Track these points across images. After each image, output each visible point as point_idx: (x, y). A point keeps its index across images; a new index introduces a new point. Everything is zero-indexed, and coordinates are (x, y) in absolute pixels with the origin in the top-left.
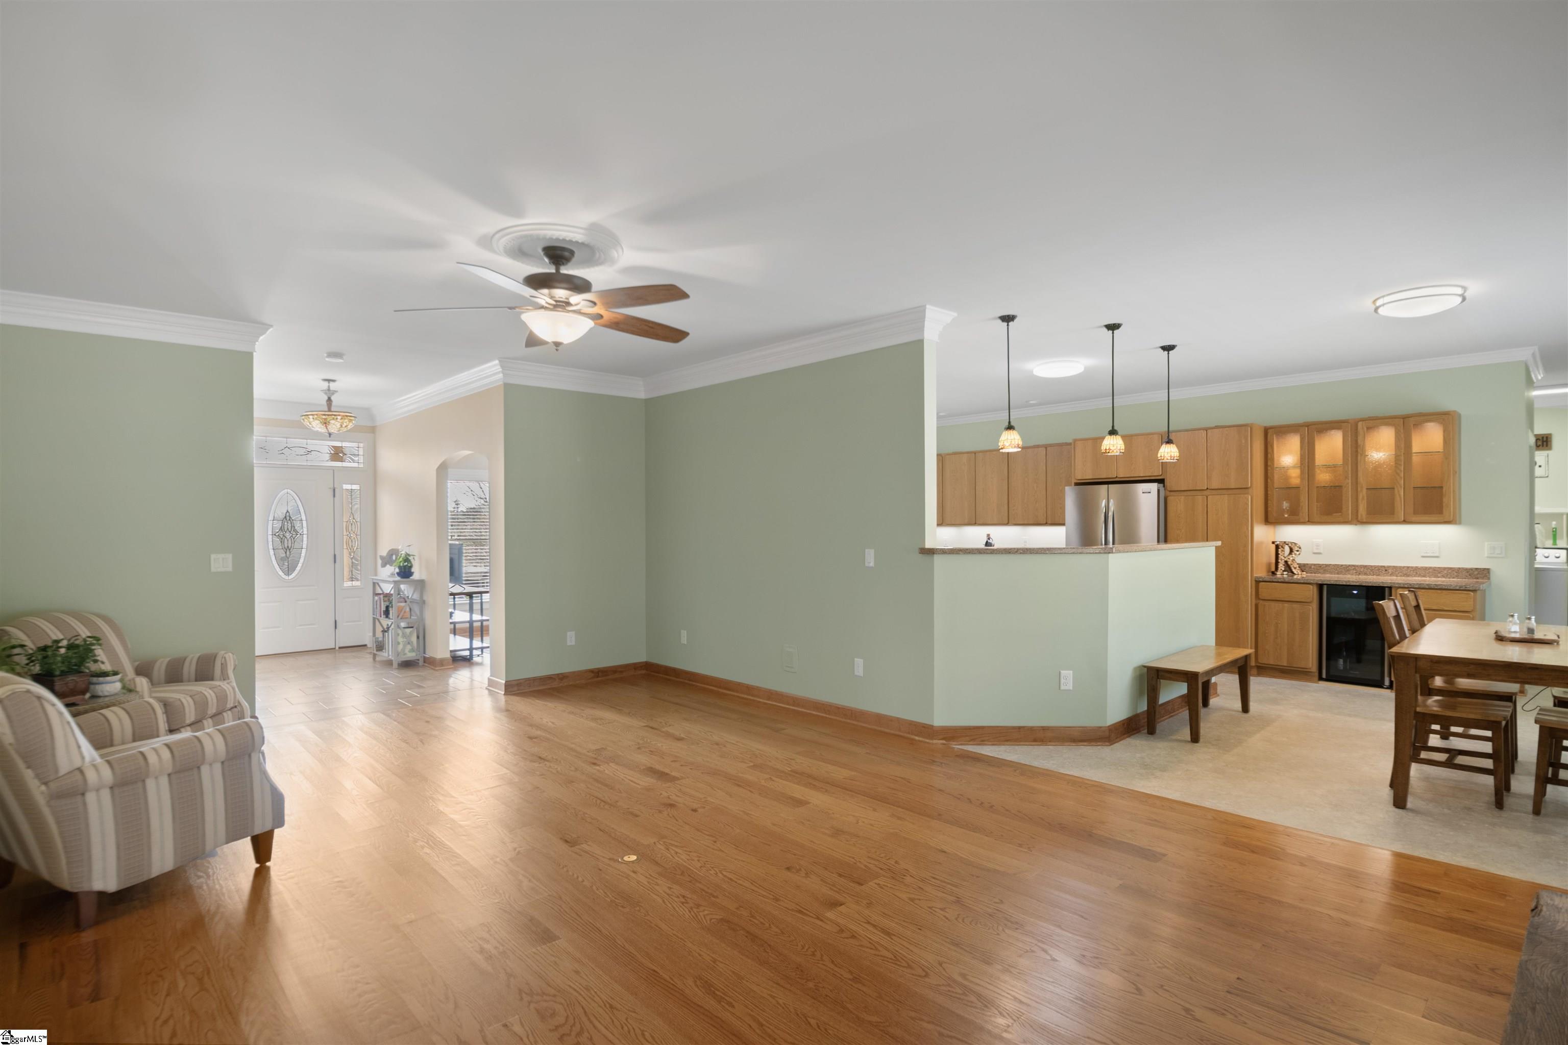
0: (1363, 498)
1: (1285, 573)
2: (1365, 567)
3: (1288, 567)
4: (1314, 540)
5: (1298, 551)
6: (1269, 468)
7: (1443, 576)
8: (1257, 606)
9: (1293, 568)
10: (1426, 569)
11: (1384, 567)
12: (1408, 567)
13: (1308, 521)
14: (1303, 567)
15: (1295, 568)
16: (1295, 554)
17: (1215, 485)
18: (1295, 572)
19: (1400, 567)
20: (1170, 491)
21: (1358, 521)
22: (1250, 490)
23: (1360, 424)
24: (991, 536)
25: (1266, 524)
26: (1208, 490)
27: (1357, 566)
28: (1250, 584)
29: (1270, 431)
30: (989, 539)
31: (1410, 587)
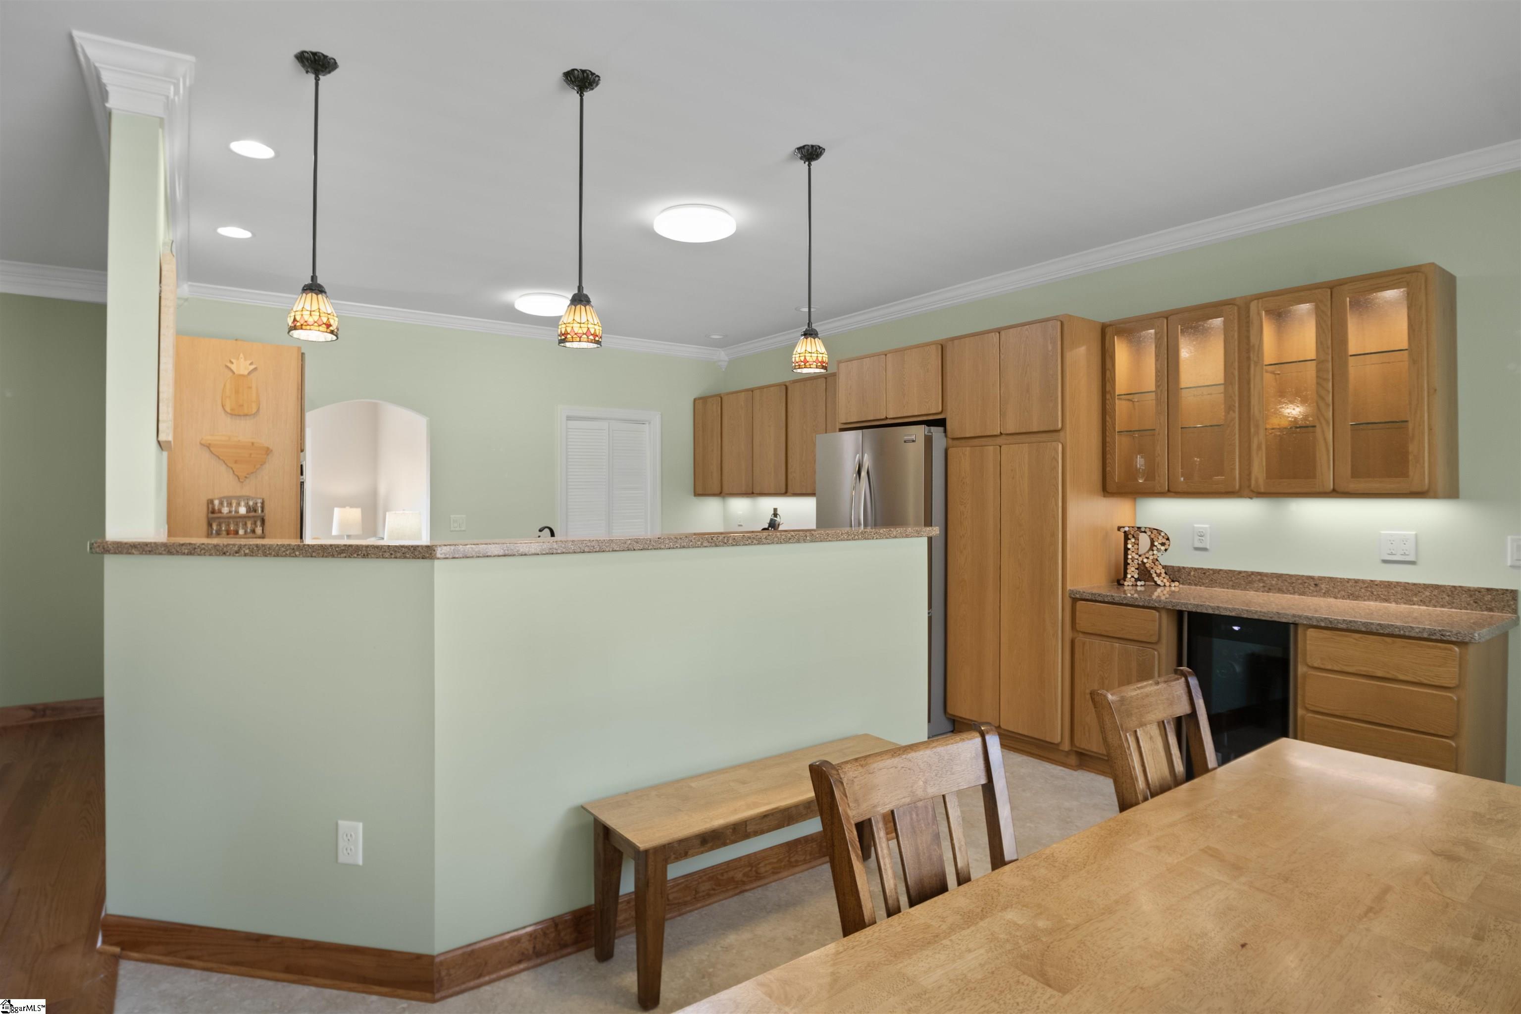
0: (1259, 447)
1: (1139, 583)
2: (1279, 576)
3: (1145, 574)
4: (1196, 525)
5: (1163, 544)
6: (1108, 396)
7: (1423, 602)
8: (1073, 642)
9: (1154, 575)
10: (1388, 585)
11: (1312, 578)
12: (1356, 581)
13: (1169, 490)
14: (1175, 574)
15: (1159, 575)
16: (1158, 550)
17: (1011, 428)
18: (1159, 582)
19: (1342, 581)
20: (954, 439)
21: (1253, 491)
22: (1062, 434)
23: (1253, 306)
25: (1104, 496)
26: (1003, 437)
27: (1266, 575)
28: (1059, 601)
29: (1109, 331)
31: (1330, 627)
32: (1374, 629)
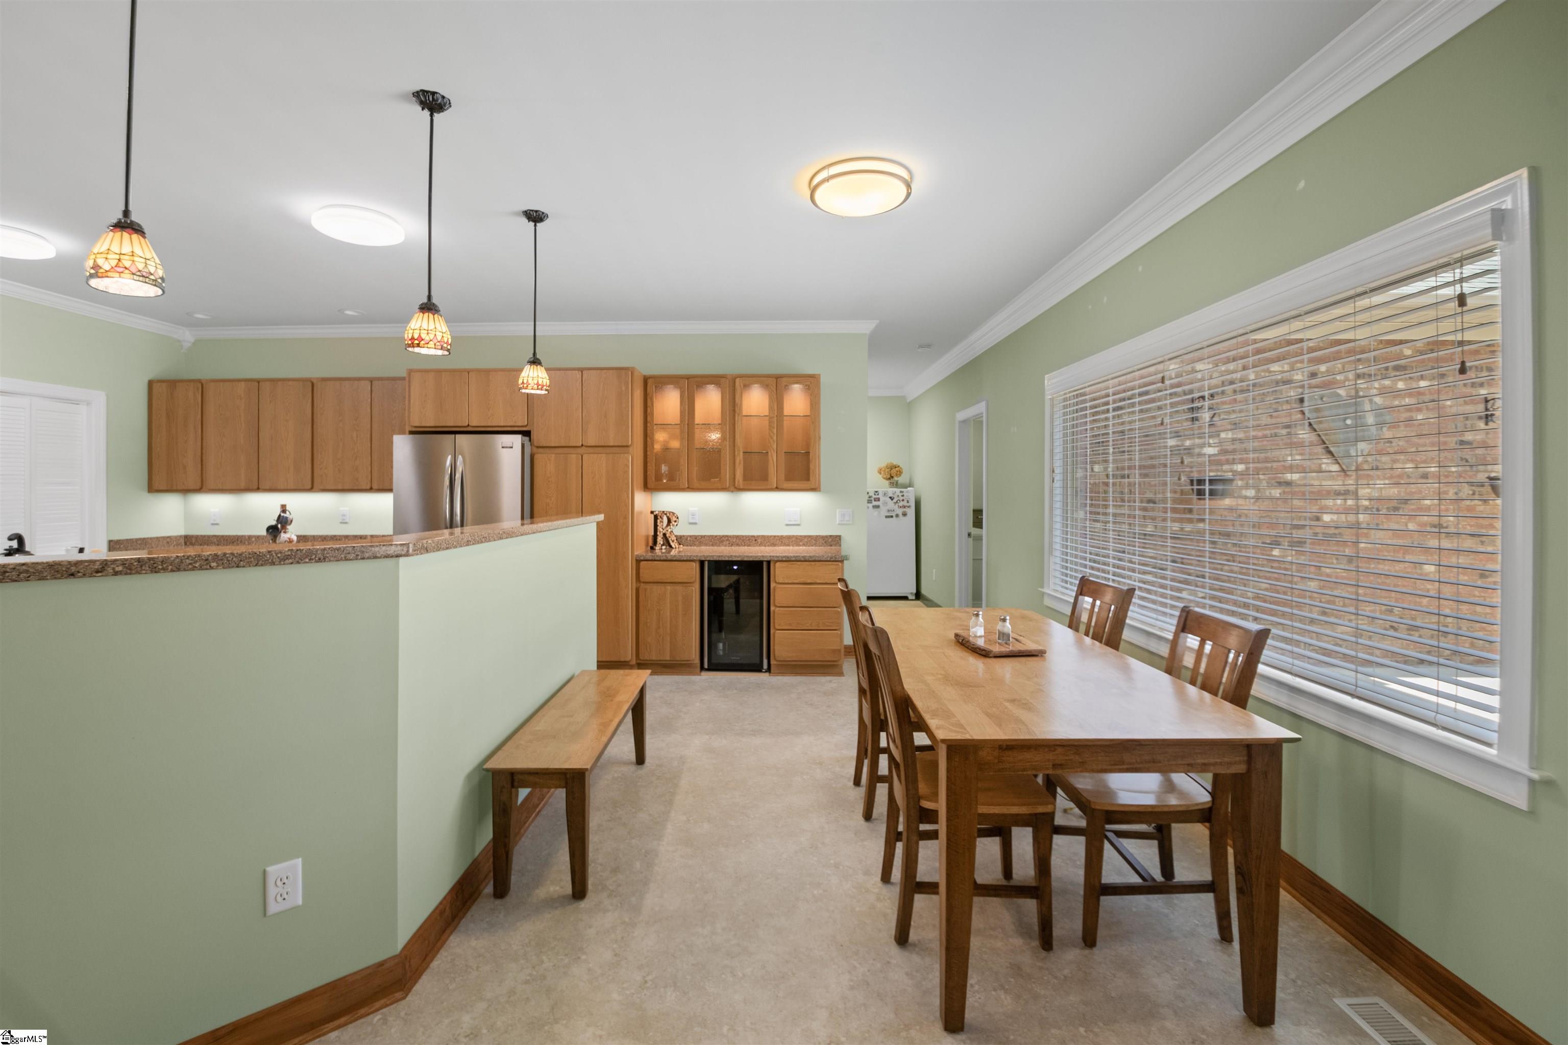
0: (740, 463)
1: (664, 547)
2: (737, 537)
3: (667, 542)
4: (690, 509)
5: (675, 521)
6: (648, 425)
7: (804, 545)
8: (637, 590)
9: (671, 542)
10: (789, 537)
11: (754, 536)
12: (775, 536)
13: (688, 488)
14: (680, 539)
15: (673, 541)
16: (673, 525)
17: (591, 441)
18: (673, 546)
19: (768, 537)
20: (538, 447)
21: (736, 488)
22: (631, 449)
23: (737, 380)
24: (288, 508)
25: (645, 491)
26: (583, 447)
27: (730, 536)
28: (630, 564)
29: (650, 382)
30: (284, 511)
31: (788, 560)
32: (807, 558)
